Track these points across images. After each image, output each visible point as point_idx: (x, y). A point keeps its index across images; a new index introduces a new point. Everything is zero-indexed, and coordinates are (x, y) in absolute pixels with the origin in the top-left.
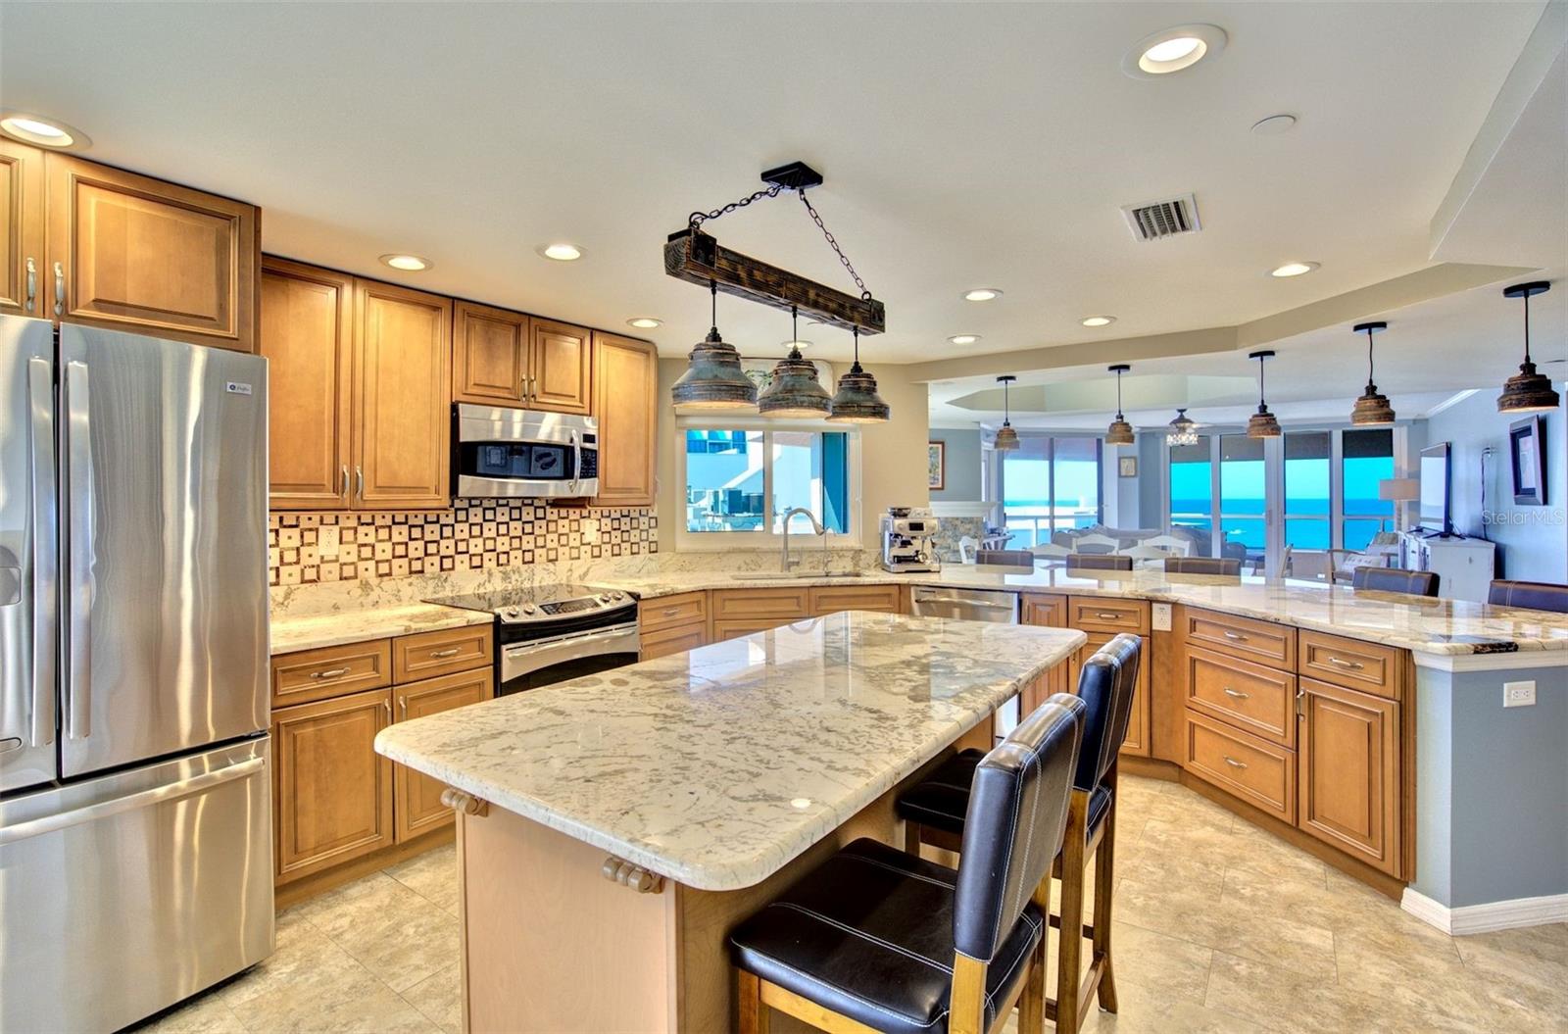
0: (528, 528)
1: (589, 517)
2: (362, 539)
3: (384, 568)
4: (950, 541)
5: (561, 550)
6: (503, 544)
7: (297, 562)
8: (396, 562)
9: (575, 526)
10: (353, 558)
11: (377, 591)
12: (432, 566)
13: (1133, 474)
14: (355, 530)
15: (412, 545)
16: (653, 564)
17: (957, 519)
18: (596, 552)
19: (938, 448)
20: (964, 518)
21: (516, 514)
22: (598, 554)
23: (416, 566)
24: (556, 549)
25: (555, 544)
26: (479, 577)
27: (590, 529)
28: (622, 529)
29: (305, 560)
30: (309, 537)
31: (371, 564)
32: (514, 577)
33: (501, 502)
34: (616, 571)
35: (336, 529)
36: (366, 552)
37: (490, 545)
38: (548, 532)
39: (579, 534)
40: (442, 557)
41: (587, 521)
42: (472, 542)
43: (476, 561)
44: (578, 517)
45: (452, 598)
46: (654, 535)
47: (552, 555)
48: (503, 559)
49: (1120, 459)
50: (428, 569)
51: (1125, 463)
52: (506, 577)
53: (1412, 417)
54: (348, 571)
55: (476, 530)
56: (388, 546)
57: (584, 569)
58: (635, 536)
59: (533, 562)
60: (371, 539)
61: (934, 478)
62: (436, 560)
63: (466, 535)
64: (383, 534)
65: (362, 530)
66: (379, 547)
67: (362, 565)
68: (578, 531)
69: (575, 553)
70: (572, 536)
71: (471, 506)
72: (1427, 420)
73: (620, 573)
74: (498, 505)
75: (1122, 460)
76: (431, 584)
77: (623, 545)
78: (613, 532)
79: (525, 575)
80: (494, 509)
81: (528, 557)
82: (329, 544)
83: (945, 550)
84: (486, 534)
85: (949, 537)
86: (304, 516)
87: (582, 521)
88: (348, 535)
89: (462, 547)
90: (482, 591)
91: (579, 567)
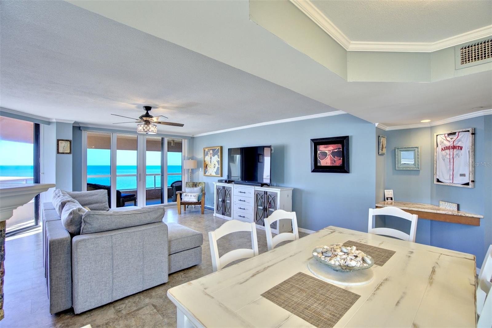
13: (69, 152)
49: (58, 141)
51: (62, 144)
53: (191, 136)
72: (194, 138)
75: (60, 142)
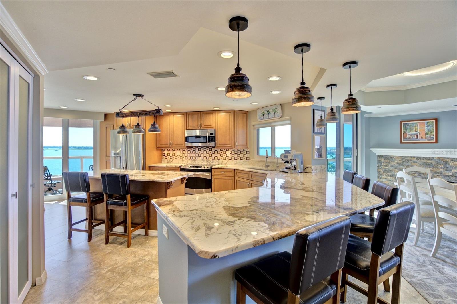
0: (213, 152)
1: (228, 150)
2: (183, 153)
3: (186, 158)
4: (442, 170)
5: (221, 157)
6: (208, 155)
7: (174, 156)
8: (188, 157)
9: (224, 152)
10: (182, 156)
11: (184, 161)
12: (194, 158)
14: (182, 151)
15: (191, 154)
16: (247, 163)
17: (448, 158)
18: (230, 158)
19: (433, 122)
20: (453, 158)
21: (210, 149)
22: (231, 159)
23: (191, 158)
24: (220, 157)
25: (219, 156)
26: (202, 161)
27: (229, 153)
28: (238, 154)
29: (175, 156)
30: (176, 152)
31: (184, 157)
32: (209, 162)
33: (207, 147)
34: (235, 163)
35: (179, 151)
36: (184, 155)
37: (205, 155)
38: (218, 153)
39: (225, 154)
40: (196, 157)
41: (228, 152)
42: (201, 154)
43: (202, 158)
44: (225, 150)
45: (197, 164)
46: (248, 156)
47: (219, 158)
48: (208, 158)
50: (193, 158)
52: (207, 162)
54: (181, 158)
55: (202, 152)
56: (187, 154)
57: (226, 162)
58: (242, 155)
59: (214, 159)
60: (184, 153)
61: (430, 137)
62: (195, 157)
63: (200, 153)
64: (186, 152)
65: (183, 151)
66: (186, 154)
67: (183, 157)
68: (225, 153)
69: (224, 158)
70: (224, 154)
71: (201, 148)
73: (236, 163)
74: (207, 148)
76: (193, 161)
77: (238, 158)
78: (235, 154)
79: (212, 162)
80: (211, 148)
81: (213, 158)
82: (178, 153)
83: (438, 174)
84: (204, 153)
85: (441, 168)
86: (175, 149)
87: (226, 151)
88: (181, 152)
89: (199, 155)
90: (202, 164)
91: (225, 161)
